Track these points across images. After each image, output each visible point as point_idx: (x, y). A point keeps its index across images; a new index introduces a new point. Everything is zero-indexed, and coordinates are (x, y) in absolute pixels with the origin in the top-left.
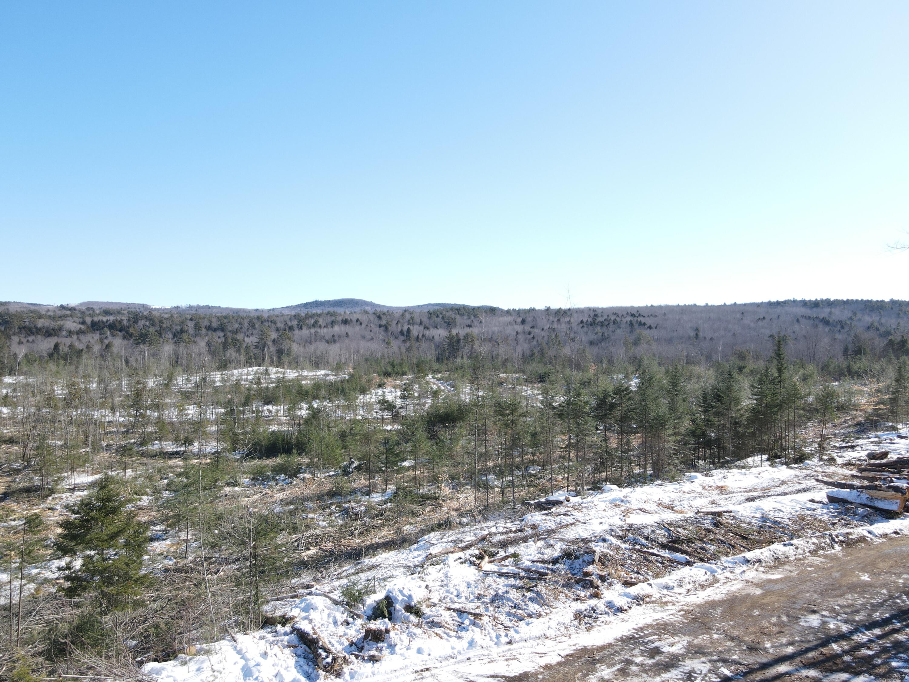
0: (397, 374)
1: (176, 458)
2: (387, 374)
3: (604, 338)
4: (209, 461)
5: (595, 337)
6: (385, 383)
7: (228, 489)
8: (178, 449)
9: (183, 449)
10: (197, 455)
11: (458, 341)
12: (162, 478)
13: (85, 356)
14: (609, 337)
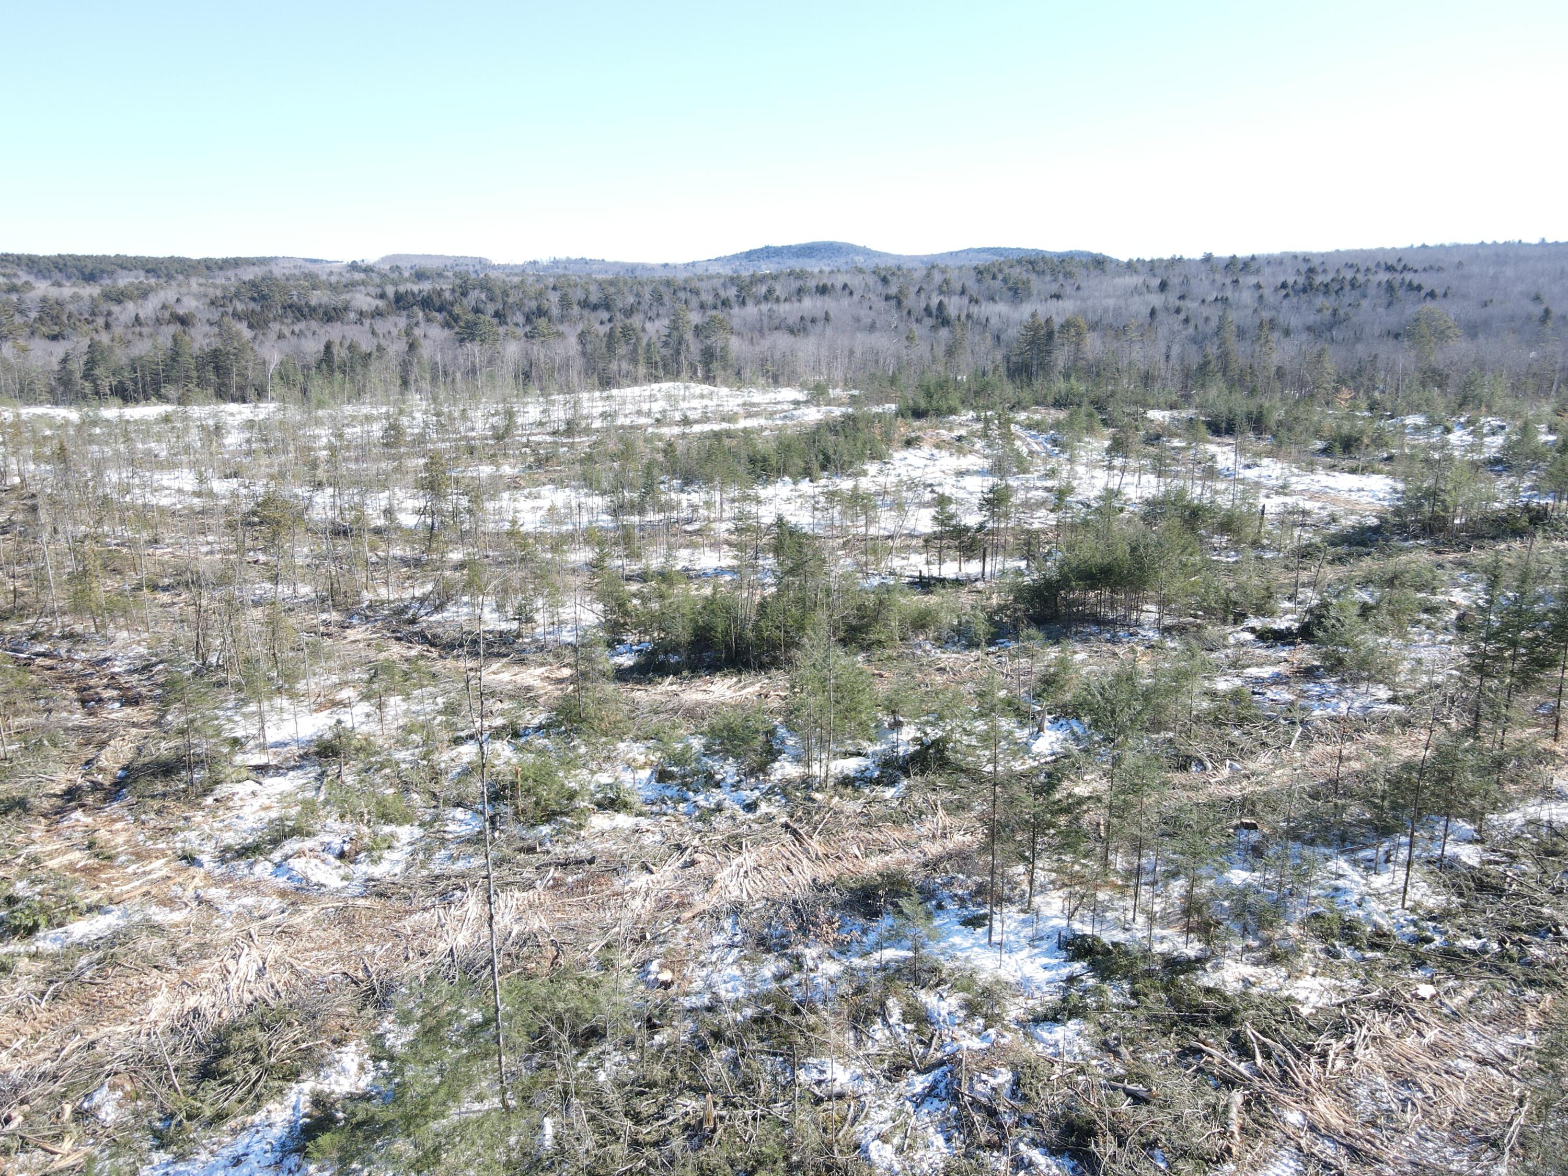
0: (939, 413)
1: (499, 655)
2: (918, 414)
3: (1336, 320)
4: (566, 672)
5: (1318, 317)
6: (918, 439)
7: (600, 821)
8: (504, 626)
9: (514, 625)
10: (541, 649)
11: (1050, 335)
12: (458, 741)
13: (374, 365)
14: (1347, 319)
